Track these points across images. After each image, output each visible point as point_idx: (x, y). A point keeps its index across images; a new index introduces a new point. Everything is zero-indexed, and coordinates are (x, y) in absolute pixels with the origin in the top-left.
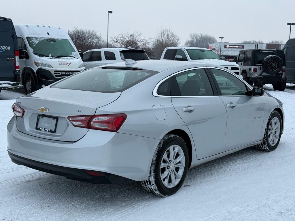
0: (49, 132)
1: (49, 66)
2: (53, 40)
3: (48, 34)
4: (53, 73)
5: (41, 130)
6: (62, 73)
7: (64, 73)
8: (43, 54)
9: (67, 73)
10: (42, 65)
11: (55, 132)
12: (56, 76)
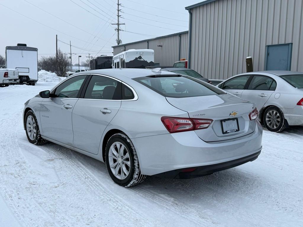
0: (235, 131)
5: (228, 133)
11: (238, 130)
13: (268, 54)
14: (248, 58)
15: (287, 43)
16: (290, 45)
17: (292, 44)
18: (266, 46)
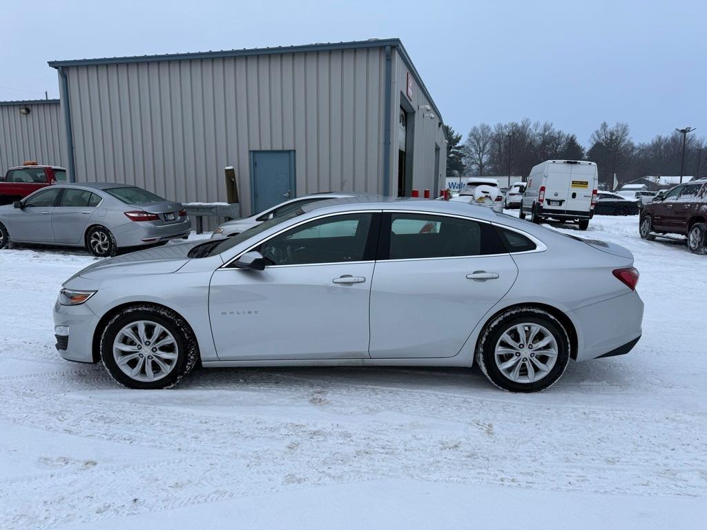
13: (255, 164)
14: (227, 168)
15: (286, 149)
16: (292, 153)
17: (295, 151)
18: (250, 151)
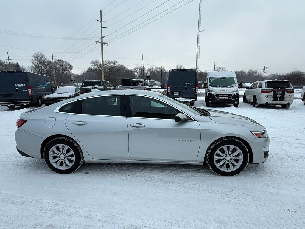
1: (214, 92)
2: (224, 78)
3: (222, 75)
4: (215, 95)
6: (220, 95)
7: (222, 95)
8: (214, 85)
9: (223, 96)
10: (211, 91)
12: (216, 97)
